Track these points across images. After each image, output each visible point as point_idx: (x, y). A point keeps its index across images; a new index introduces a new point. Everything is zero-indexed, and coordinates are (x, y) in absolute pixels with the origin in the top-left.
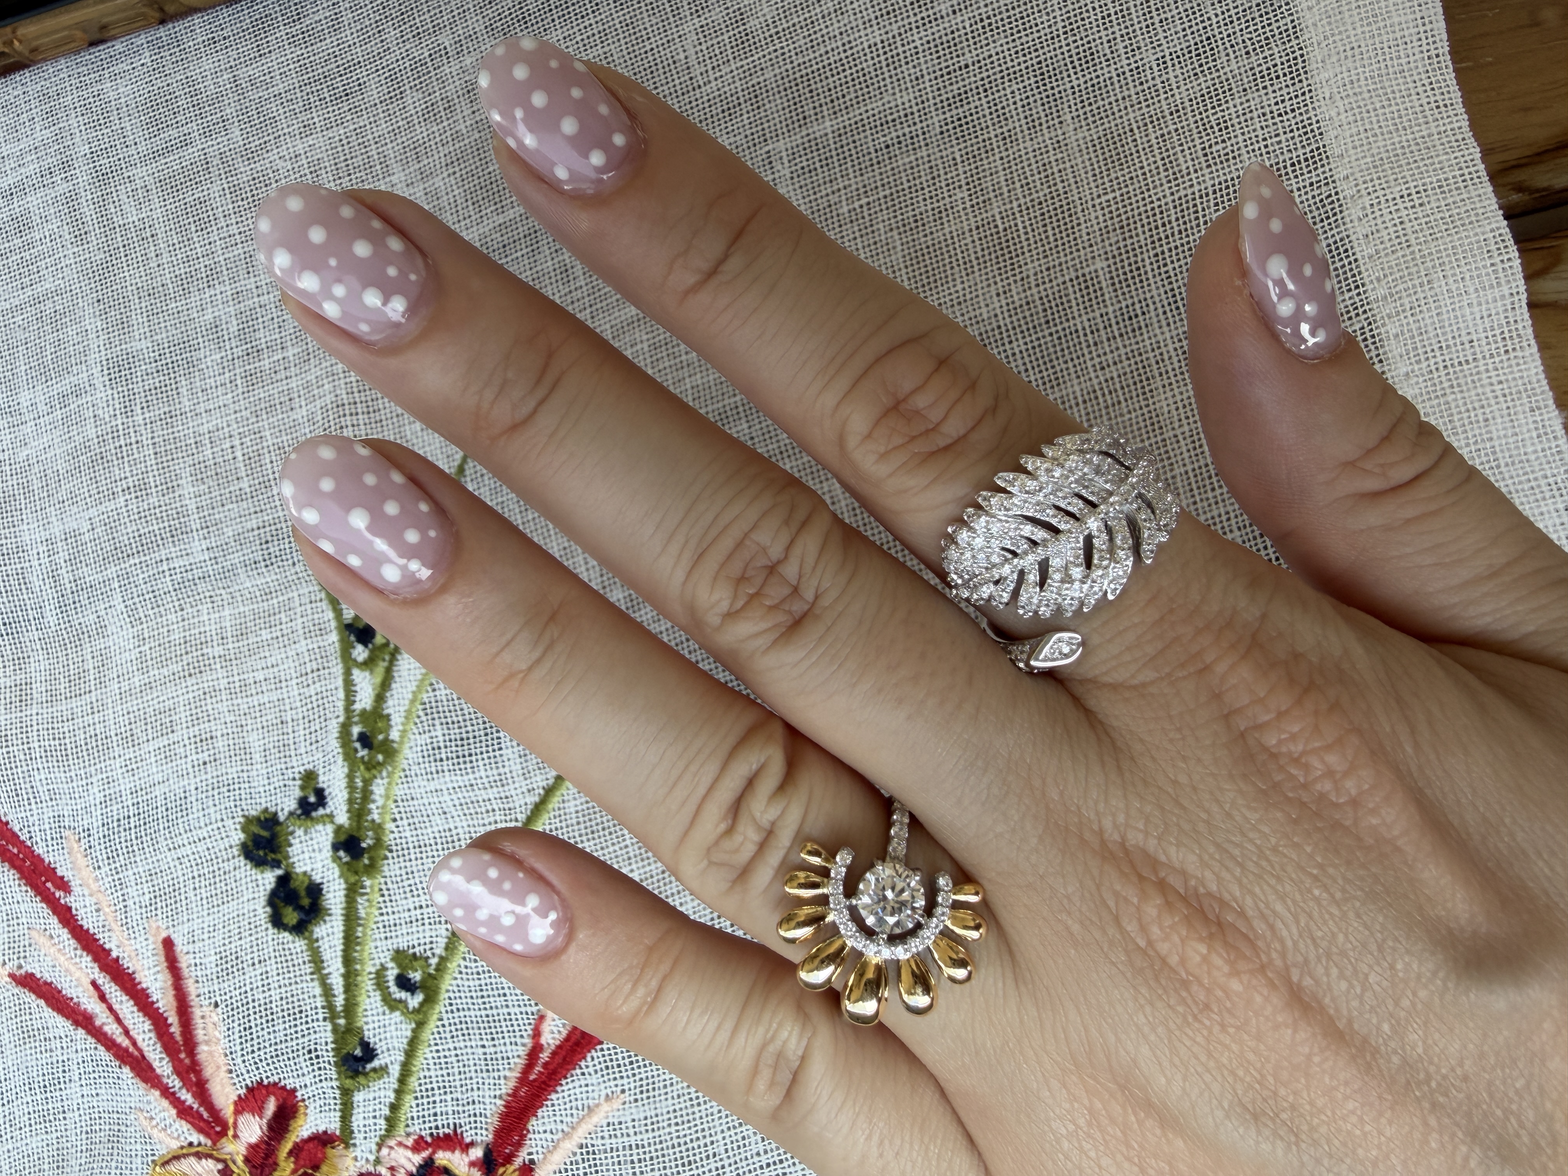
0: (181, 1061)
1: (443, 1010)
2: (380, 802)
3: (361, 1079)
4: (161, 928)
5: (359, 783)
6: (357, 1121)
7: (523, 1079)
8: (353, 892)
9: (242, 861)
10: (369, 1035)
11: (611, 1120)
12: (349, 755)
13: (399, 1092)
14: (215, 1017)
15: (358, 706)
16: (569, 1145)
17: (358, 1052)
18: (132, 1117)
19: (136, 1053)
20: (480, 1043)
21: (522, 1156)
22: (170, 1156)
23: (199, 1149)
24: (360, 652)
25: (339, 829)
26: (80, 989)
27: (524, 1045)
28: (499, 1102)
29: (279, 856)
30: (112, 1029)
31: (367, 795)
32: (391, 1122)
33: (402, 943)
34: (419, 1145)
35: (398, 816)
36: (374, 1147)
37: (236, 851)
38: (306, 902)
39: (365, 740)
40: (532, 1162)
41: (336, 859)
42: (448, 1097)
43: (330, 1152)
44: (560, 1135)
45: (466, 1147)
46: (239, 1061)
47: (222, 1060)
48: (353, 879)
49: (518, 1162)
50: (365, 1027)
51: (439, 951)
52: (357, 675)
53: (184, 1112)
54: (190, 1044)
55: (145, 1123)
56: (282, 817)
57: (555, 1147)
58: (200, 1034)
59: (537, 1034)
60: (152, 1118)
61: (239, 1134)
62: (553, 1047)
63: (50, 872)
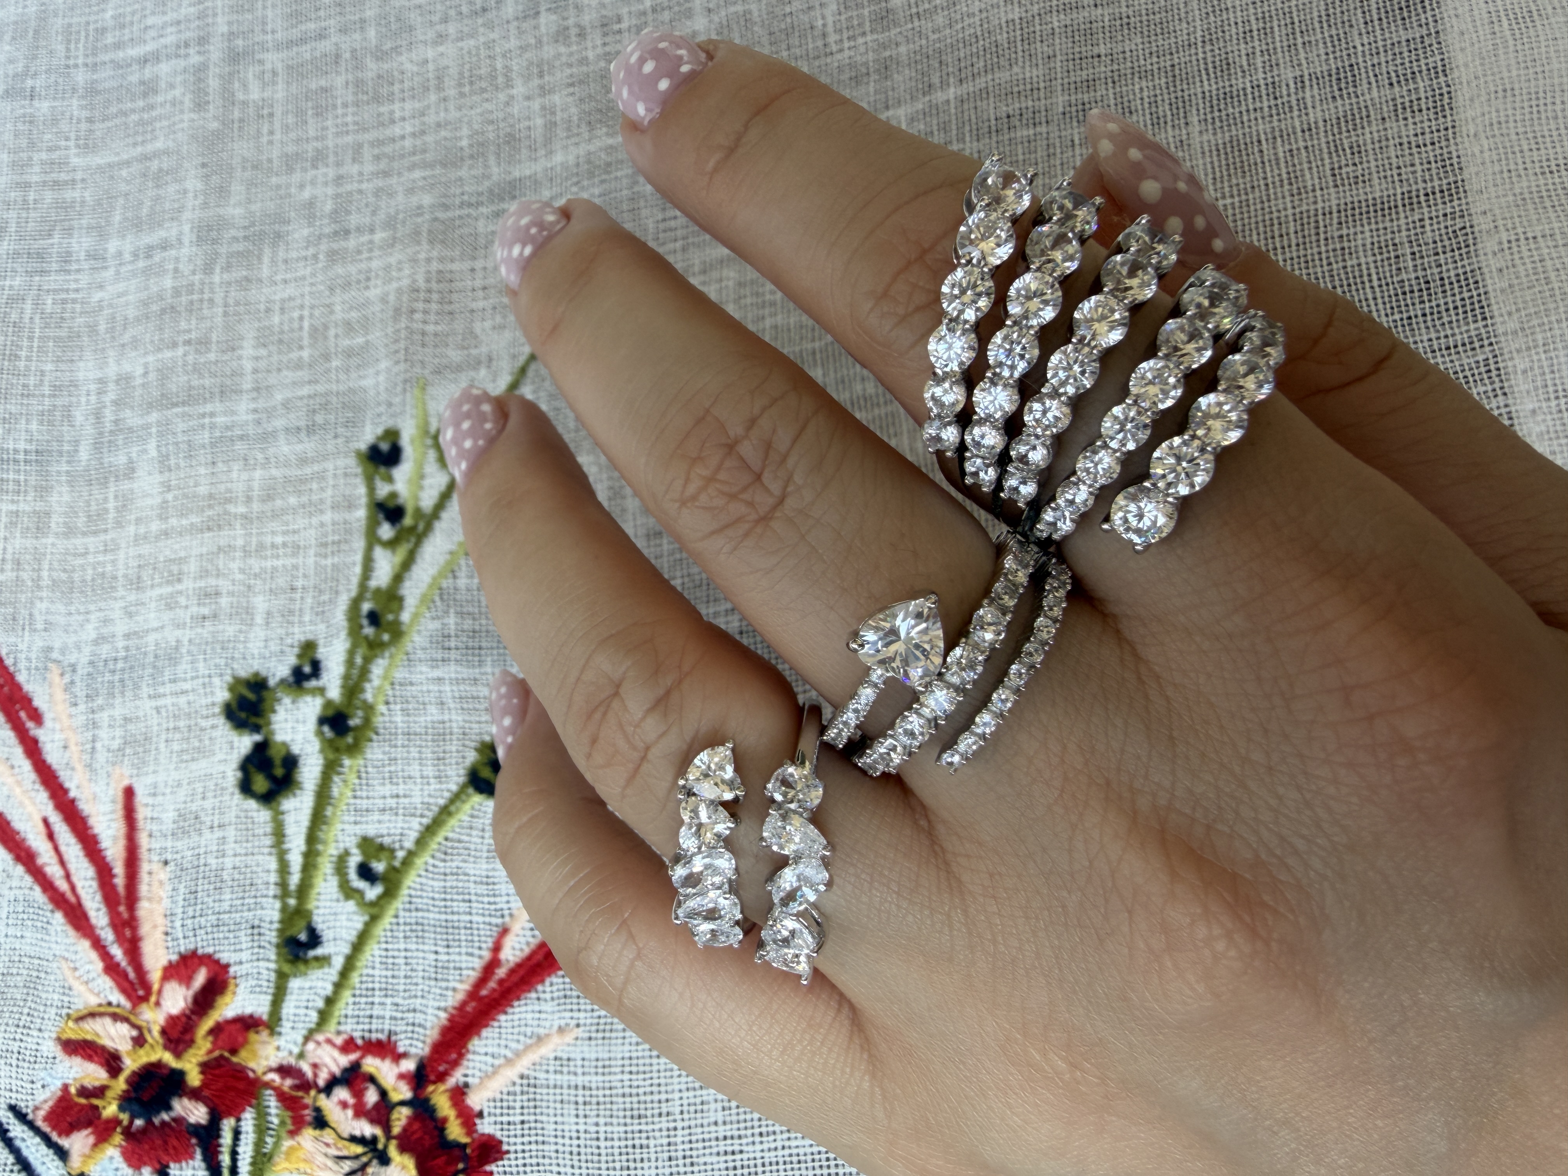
0: (119, 914)
1: (401, 906)
2: (376, 682)
3: (302, 967)
4: (124, 776)
5: (359, 660)
6: (288, 1008)
7: (473, 995)
8: (330, 769)
9: (221, 721)
10: (320, 922)
11: (559, 1054)
12: (354, 631)
13: (338, 986)
14: (164, 875)
15: (373, 583)
16: (511, 1074)
17: (303, 937)
18: (55, 965)
19: (73, 899)
20: (433, 948)
21: (456, 1077)
22: (85, 1012)
23: (118, 1010)
24: (386, 531)
25: (328, 704)
26: (30, 824)
27: (480, 957)
28: (443, 1015)
29: (260, 721)
30: (54, 871)
31: (364, 673)
32: (324, 1016)
33: (371, 830)
34: (348, 1046)
35: (391, 699)
36: (300, 1040)
37: (217, 710)
38: (279, 772)
39: (374, 618)
40: (466, 1085)
41: (320, 733)
42: (389, 1001)
43: (252, 1036)
44: (502, 1061)
45: (398, 1057)
46: (178, 924)
47: (160, 920)
48: (331, 756)
49: (451, 1082)
50: (315, 912)
51: (409, 844)
52: (379, 553)
53: (111, 968)
54: (132, 897)
55: (68, 973)
56: (272, 682)
57: (494, 1073)
58: (143, 889)
59: (497, 948)
60: (76, 969)
61: (163, 1002)
62: (511, 965)
63: (26, 701)
